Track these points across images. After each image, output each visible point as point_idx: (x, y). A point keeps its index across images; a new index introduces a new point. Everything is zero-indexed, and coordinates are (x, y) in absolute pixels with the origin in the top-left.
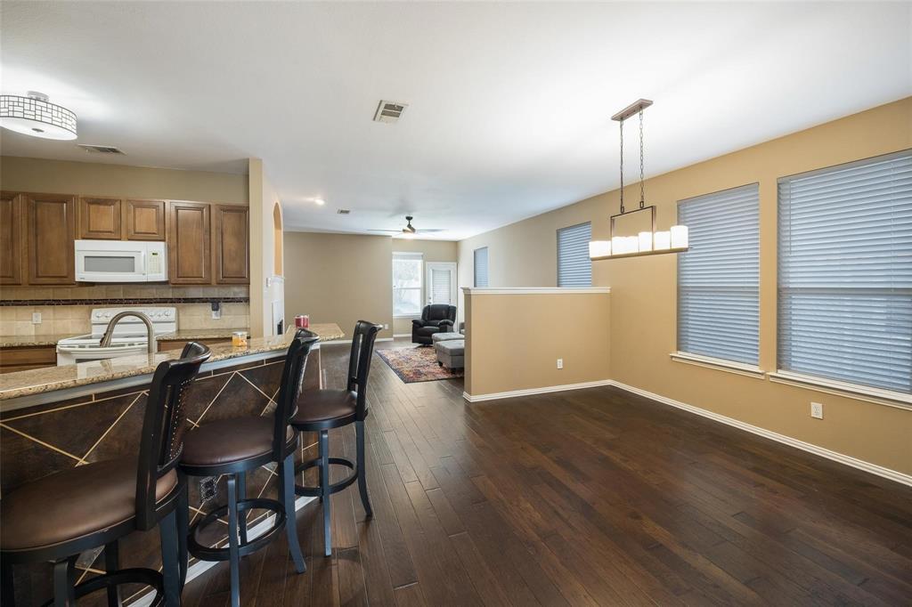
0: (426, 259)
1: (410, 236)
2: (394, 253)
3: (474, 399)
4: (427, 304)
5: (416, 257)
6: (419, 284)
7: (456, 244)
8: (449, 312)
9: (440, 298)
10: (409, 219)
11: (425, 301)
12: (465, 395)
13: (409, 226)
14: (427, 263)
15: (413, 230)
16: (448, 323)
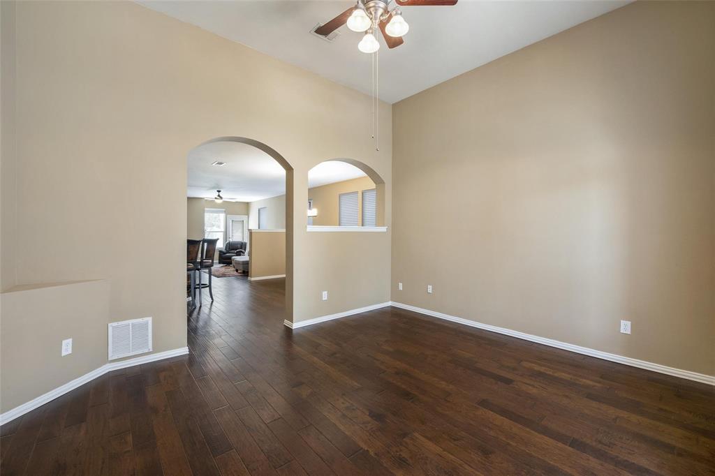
0: (227, 213)
1: (219, 201)
2: (206, 209)
3: (253, 279)
4: (228, 242)
5: (221, 212)
6: (222, 229)
7: (247, 204)
8: (243, 246)
9: (237, 237)
10: (219, 191)
11: (226, 238)
12: (249, 278)
13: (219, 196)
14: (228, 216)
15: (221, 198)
16: (241, 251)
